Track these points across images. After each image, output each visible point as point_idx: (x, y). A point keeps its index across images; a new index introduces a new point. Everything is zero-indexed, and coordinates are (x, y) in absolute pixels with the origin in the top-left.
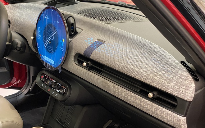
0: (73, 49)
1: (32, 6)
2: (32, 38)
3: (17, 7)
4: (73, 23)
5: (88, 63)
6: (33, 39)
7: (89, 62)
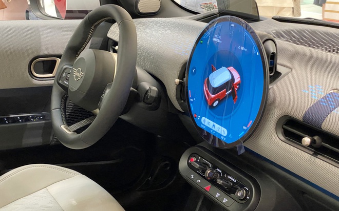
0: (275, 107)
1: (174, 23)
2: (177, 81)
3: (144, 24)
4: (273, 53)
5: (315, 140)
6: (180, 83)
7: (316, 138)
